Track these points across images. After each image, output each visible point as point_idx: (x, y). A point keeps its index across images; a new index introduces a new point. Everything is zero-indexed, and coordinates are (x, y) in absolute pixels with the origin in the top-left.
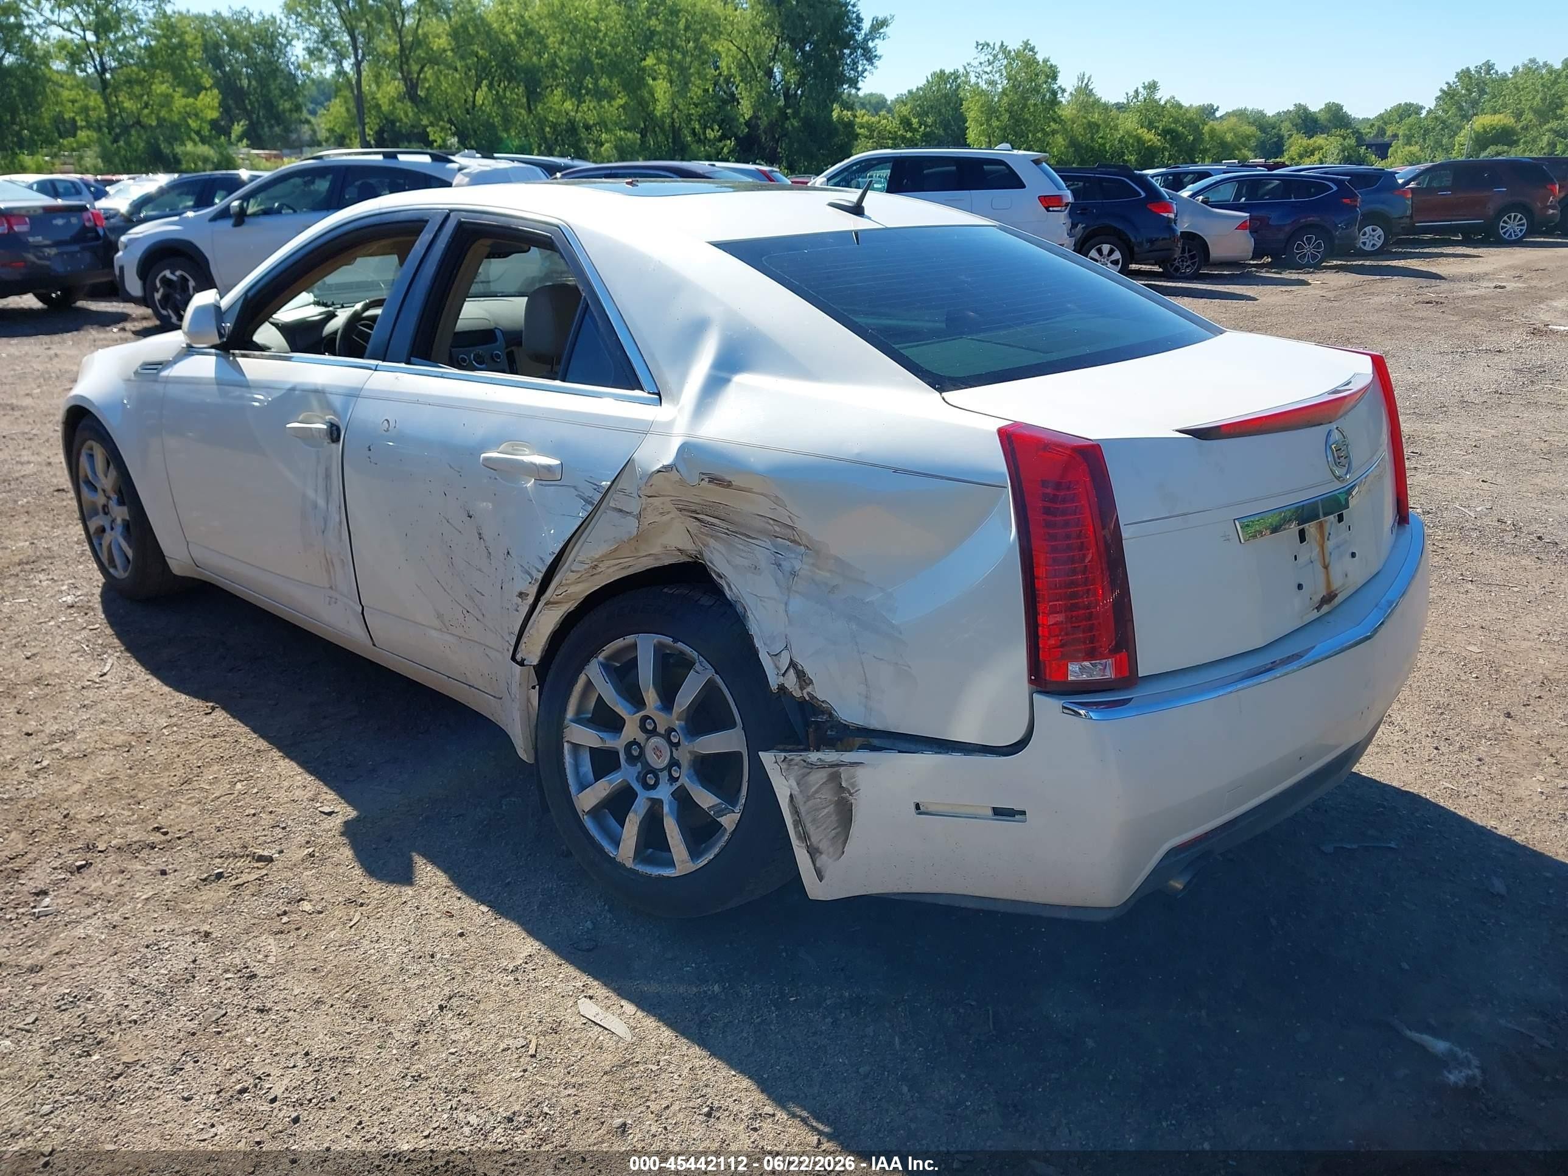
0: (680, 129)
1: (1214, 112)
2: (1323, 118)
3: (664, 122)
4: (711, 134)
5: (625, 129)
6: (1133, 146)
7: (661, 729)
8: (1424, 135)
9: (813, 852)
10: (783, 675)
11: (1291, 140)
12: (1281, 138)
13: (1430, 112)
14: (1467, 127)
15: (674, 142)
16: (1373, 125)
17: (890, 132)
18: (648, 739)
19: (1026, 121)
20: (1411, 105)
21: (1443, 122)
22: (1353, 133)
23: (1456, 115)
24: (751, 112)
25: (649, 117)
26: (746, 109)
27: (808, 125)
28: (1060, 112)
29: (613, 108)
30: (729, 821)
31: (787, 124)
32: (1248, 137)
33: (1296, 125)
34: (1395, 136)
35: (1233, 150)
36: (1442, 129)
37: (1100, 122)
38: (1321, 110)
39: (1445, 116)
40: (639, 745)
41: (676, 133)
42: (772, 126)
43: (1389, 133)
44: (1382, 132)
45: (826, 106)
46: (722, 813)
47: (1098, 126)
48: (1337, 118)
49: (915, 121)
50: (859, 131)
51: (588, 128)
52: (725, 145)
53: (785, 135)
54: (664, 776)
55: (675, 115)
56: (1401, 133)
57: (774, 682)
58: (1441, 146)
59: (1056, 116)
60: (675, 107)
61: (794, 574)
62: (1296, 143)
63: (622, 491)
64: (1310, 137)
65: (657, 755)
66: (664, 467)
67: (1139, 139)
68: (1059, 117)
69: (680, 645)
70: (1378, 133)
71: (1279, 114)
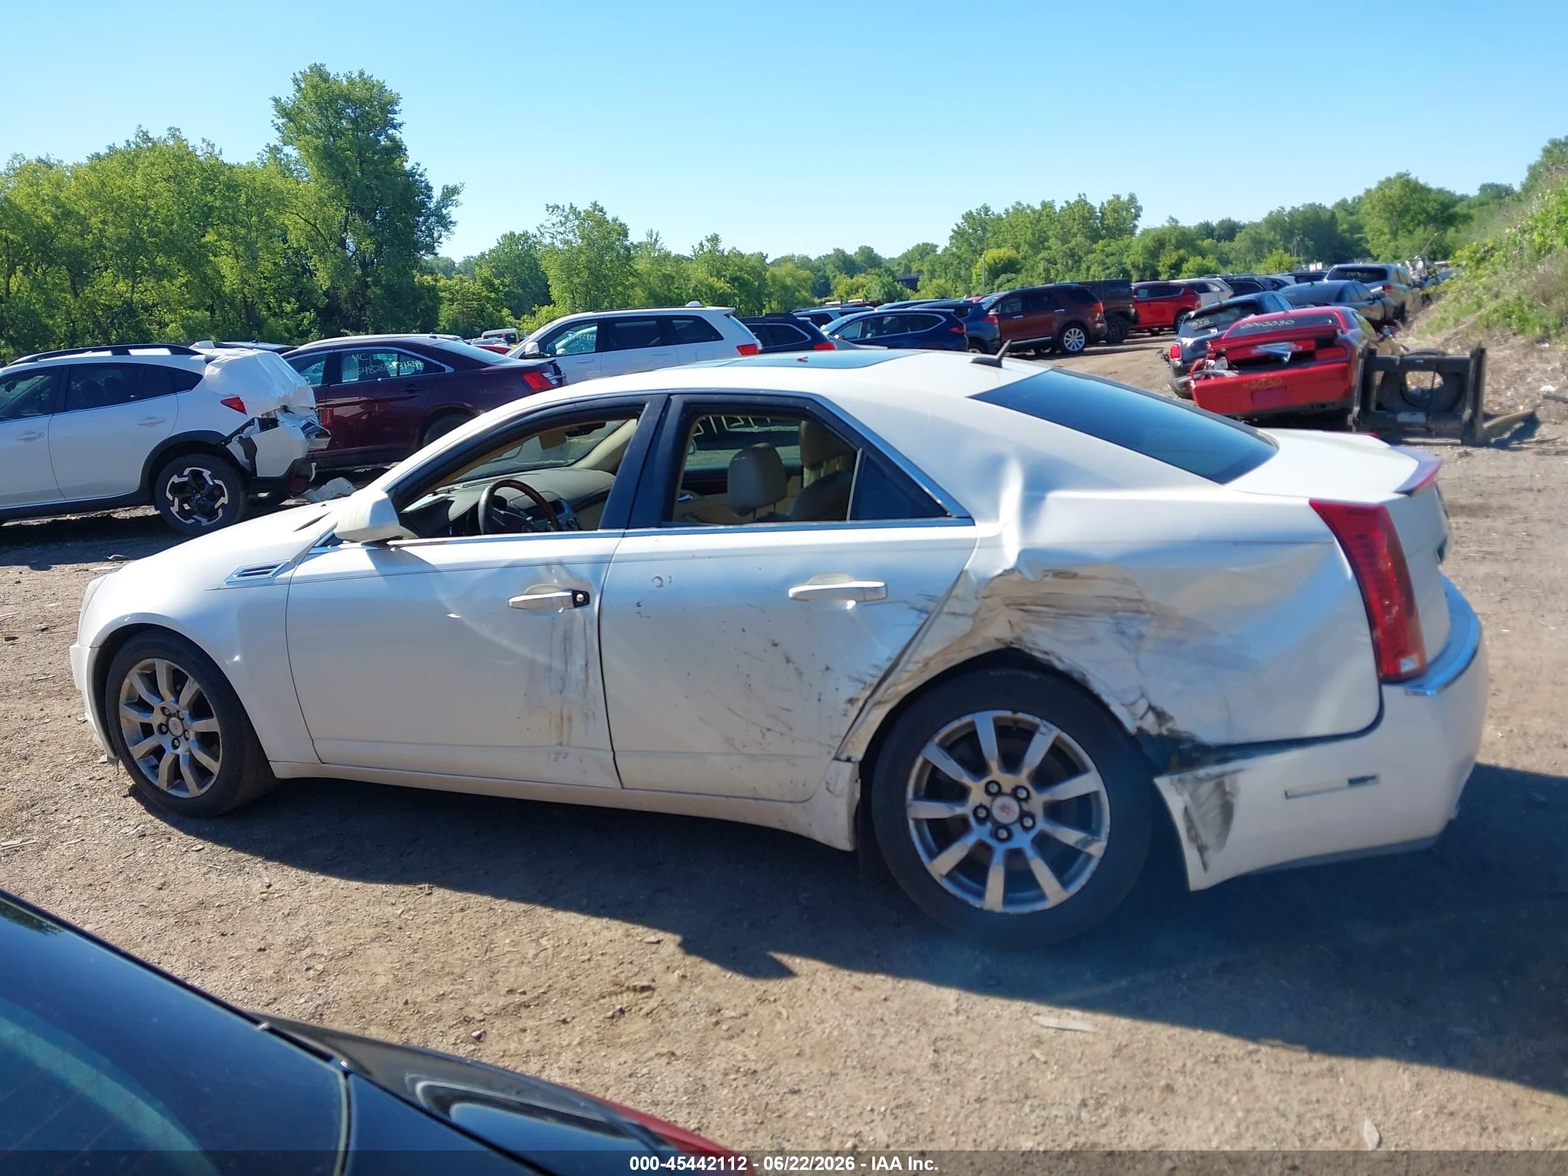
0: (253, 304)
1: (764, 260)
2: (859, 260)
3: (234, 299)
4: (288, 308)
5: (191, 308)
6: (706, 294)
7: (1007, 788)
8: (945, 269)
9: (1202, 849)
10: (1141, 718)
11: (836, 280)
12: (827, 279)
13: (946, 249)
14: (981, 260)
15: (249, 318)
16: (899, 264)
17: (473, 294)
18: (993, 800)
19: (605, 276)
20: (928, 244)
21: (959, 257)
22: (886, 271)
23: (967, 251)
24: (328, 283)
25: (218, 294)
26: (323, 279)
27: (390, 291)
28: (635, 267)
29: (173, 288)
30: (1097, 849)
31: (369, 293)
32: (805, 280)
33: (837, 267)
34: (920, 272)
35: (794, 292)
36: (959, 263)
37: (674, 274)
38: (856, 253)
39: (959, 253)
40: (985, 807)
41: (249, 308)
42: (352, 295)
43: (914, 269)
44: (908, 269)
45: (406, 273)
46: (1087, 843)
47: (673, 278)
48: (869, 260)
49: (497, 282)
50: (443, 294)
51: (146, 309)
52: (305, 317)
53: (368, 303)
54: (1016, 829)
55: (246, 290)
56: (925, 269)
57: (1131, 726)
58: (960, 277)
59: (632, 271)
60: (245, 282)
61: (1141, 636)
62: (841, 283)
63: (955, 597)
64: (852, 278)
65: (1006, 811)
66: (1005, 571)
67: (711, 288)
68: (636, 271)
69: (1021, 716)
70: (905, 270)
71: (820, 258)
